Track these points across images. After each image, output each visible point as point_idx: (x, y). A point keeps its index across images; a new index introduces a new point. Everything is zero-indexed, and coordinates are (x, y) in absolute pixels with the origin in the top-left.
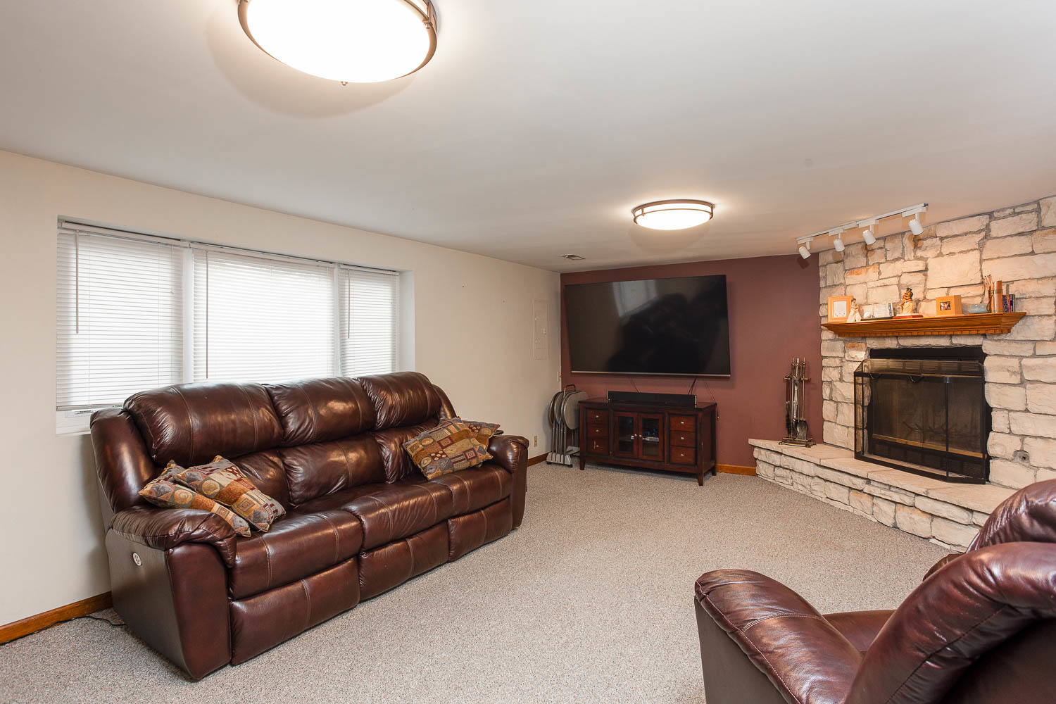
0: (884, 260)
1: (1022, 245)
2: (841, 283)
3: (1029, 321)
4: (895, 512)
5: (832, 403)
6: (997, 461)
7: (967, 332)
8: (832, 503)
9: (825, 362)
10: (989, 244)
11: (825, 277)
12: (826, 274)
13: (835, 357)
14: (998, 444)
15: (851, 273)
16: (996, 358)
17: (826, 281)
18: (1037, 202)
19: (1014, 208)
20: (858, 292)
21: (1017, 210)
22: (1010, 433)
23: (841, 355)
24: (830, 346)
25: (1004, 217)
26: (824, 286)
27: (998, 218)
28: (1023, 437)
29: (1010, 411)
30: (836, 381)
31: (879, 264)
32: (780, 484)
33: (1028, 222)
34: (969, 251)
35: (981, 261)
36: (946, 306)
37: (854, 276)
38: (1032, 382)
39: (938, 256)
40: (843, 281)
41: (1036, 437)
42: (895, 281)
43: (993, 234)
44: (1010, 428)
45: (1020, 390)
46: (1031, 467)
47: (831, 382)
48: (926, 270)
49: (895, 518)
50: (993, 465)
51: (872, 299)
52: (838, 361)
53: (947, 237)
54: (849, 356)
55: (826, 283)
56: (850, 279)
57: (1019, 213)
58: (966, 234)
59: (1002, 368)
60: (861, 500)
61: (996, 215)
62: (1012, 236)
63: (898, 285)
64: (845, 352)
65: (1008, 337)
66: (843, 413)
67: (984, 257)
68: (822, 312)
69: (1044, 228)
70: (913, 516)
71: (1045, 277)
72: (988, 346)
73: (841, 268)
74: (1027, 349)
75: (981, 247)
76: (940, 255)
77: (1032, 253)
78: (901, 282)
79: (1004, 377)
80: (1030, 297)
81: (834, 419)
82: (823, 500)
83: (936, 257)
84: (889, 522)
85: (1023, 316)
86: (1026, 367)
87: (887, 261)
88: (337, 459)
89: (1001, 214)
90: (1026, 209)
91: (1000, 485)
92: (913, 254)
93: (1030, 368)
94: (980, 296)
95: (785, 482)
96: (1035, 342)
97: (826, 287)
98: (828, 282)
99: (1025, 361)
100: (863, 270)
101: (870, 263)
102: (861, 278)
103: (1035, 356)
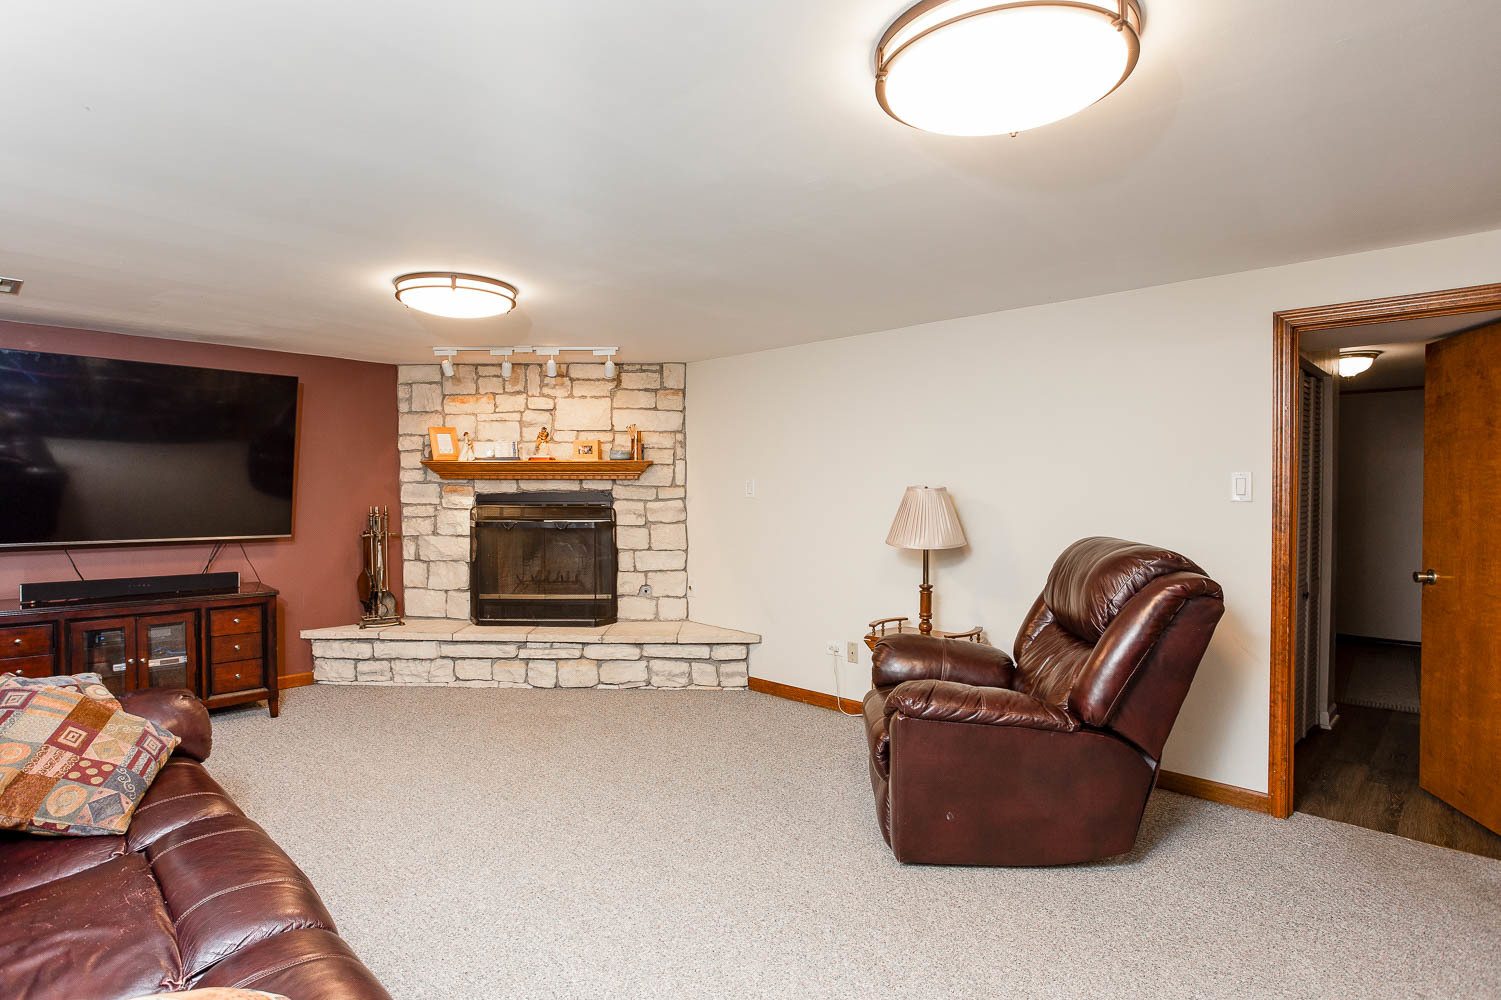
0: (502, 391)
1: (646, 400)
2: (436, 412)
3: (654, 468)
4: (557, 671)
5: (419, 563)
6: (625, 599)
7: (599, 477)
8: (468, 684)
9: (406, 511)
10: (619, 393)
11: (410, 400)
12: (411, 396)
13: (425, 505)
14: (626, 582)
15: (453, 400)
16: (625, 502)
17: (411, 404)
18: (661, 366)
19: (642, 365)
20: (463, 424)
21: (644, 368)
22: (635, 570)
23: (437, 501)
24: (416, 490)
25: (632, 372)
26: (407, 410)
27: (627, 371)
28: (646, 573)
29: (634, 551)
30: (428, 535)
31: (494, 394)
32: (368, 683)
33: (653, 381)
34: (600, 397)
35: (612, 409)
36: (586, 450)
37: (458, 404)
38: (655, 523)
39: (568, 397)
40: (439, 408)
41: (656, 571)
42: (517, 416)
43: (624, 385)
44: (635, 566)
45: (644, 531)
46: (652, 598)
47: (416, 538)
48: (555, 408)
49: (557, 677)
50: (621, 603)
51: (484, 434)
52: (430, 510)
53: (578, 379)
54: (449, 501)
55: (410, 407)
56: (451, 407)
57: (644, 371)
58: (599, 380)
59: (629, 512)
60: (512, 669)
61: (626, 367)
62: (639, 390)
63: (520, 422)
64: (441, 497)
65: (637, 483)
66: (438, 575)
67: (615, 406)
68: (403, 445)
69: (665, 389)
70: (580, 668)
71: (666, 432)
72: (618, 491)
73: (439, 391)
74: (651, 494)
75: (612, 395)
76: (571, 396)
77: (655, 409)
78: (524, 419)
79: (631, 520)
80: (653, 448)
81: (422, 583)
82: (453, 684)
83: (565, 397)
84: (549, 683)
85: (651, 464)
86: (651, 509)
87: (505, 393)
89: (630, 368)
90: (651, 368)
91: (627, 620)
92: (539, 390)
93: (654, 511)
94: (610, 442)
95: (381, 678)
96: (657, 487)
97: (410, 412)
98: (414, 405)
99: (649, 505)
100: (471, 398)
101: (482, 391)
102: (468, 407)
103: (657, 499)
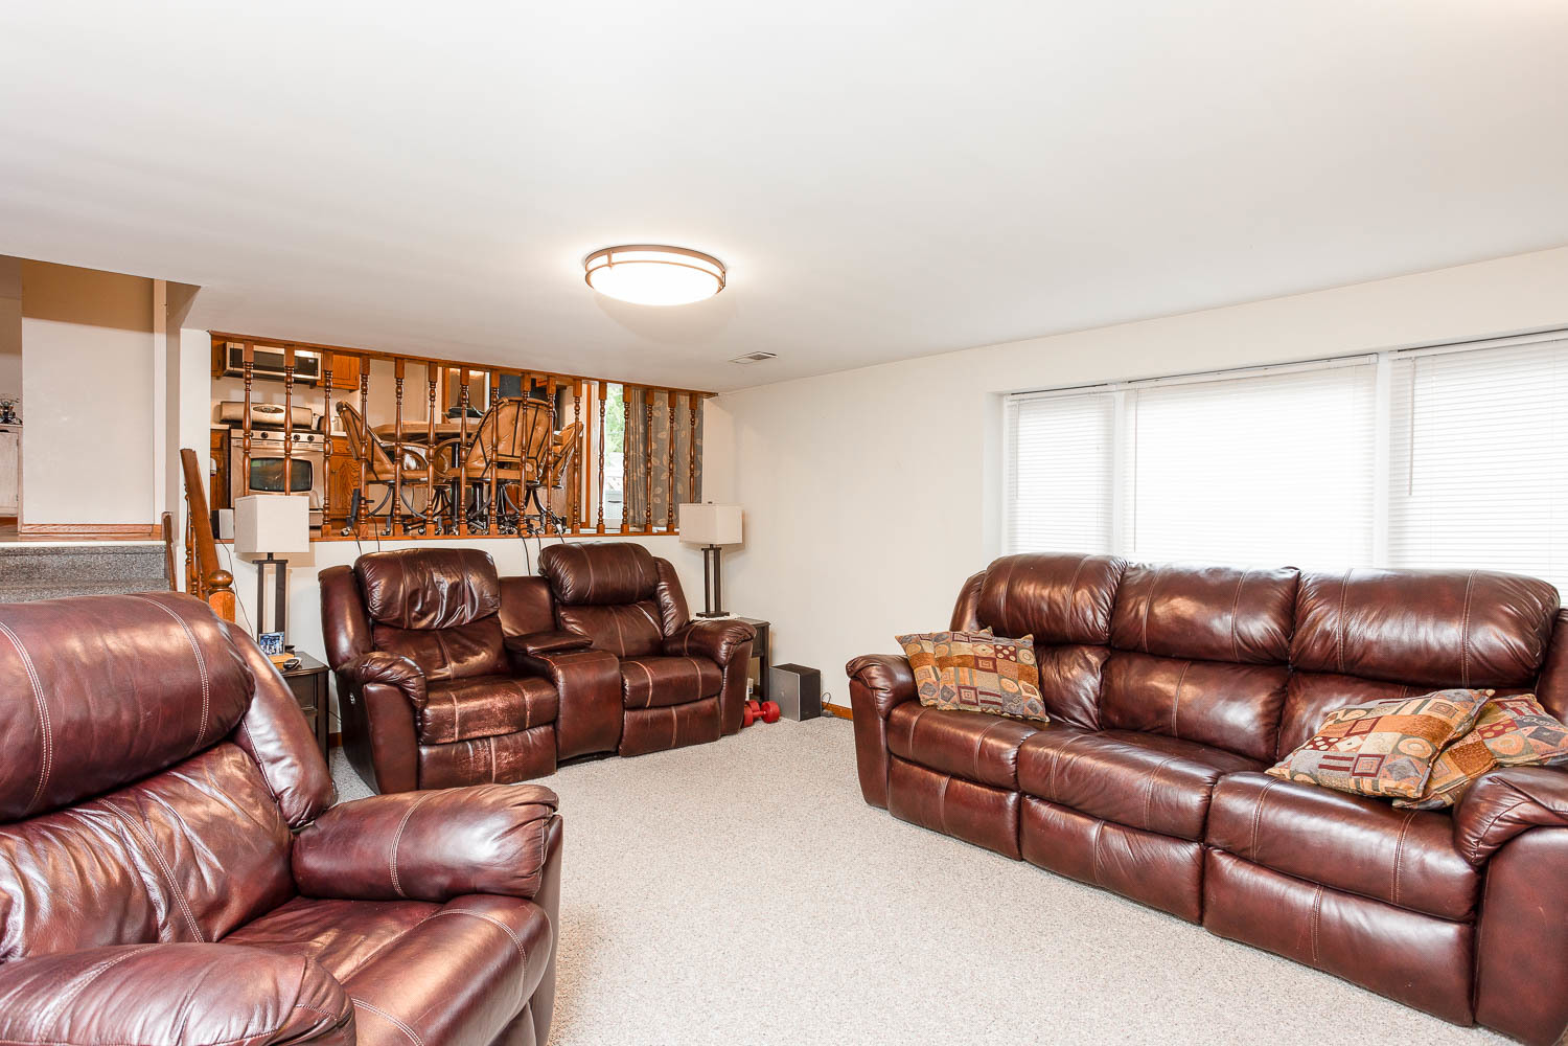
88: (1161, 685)
